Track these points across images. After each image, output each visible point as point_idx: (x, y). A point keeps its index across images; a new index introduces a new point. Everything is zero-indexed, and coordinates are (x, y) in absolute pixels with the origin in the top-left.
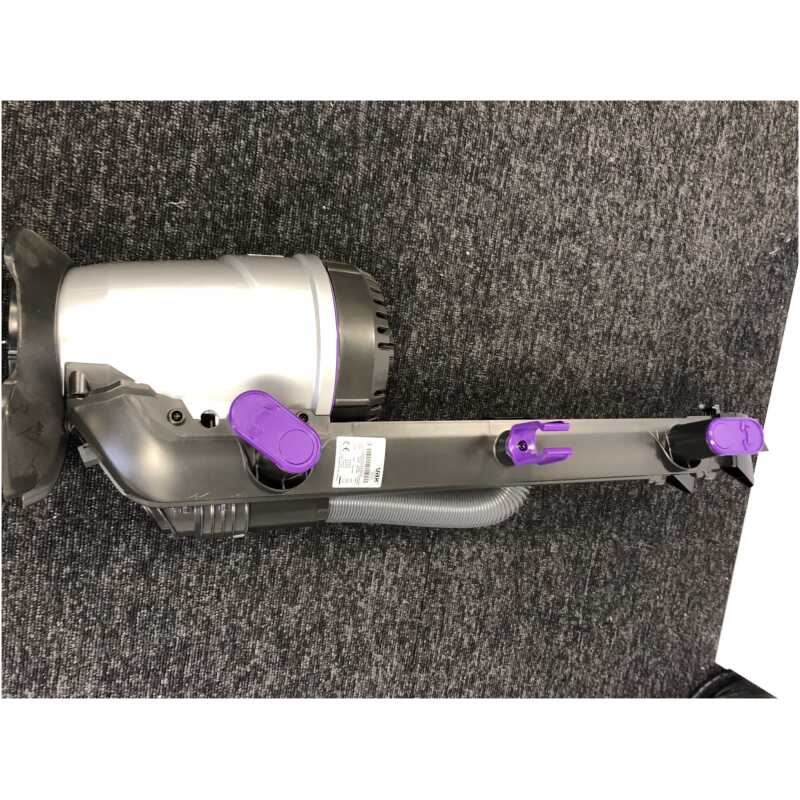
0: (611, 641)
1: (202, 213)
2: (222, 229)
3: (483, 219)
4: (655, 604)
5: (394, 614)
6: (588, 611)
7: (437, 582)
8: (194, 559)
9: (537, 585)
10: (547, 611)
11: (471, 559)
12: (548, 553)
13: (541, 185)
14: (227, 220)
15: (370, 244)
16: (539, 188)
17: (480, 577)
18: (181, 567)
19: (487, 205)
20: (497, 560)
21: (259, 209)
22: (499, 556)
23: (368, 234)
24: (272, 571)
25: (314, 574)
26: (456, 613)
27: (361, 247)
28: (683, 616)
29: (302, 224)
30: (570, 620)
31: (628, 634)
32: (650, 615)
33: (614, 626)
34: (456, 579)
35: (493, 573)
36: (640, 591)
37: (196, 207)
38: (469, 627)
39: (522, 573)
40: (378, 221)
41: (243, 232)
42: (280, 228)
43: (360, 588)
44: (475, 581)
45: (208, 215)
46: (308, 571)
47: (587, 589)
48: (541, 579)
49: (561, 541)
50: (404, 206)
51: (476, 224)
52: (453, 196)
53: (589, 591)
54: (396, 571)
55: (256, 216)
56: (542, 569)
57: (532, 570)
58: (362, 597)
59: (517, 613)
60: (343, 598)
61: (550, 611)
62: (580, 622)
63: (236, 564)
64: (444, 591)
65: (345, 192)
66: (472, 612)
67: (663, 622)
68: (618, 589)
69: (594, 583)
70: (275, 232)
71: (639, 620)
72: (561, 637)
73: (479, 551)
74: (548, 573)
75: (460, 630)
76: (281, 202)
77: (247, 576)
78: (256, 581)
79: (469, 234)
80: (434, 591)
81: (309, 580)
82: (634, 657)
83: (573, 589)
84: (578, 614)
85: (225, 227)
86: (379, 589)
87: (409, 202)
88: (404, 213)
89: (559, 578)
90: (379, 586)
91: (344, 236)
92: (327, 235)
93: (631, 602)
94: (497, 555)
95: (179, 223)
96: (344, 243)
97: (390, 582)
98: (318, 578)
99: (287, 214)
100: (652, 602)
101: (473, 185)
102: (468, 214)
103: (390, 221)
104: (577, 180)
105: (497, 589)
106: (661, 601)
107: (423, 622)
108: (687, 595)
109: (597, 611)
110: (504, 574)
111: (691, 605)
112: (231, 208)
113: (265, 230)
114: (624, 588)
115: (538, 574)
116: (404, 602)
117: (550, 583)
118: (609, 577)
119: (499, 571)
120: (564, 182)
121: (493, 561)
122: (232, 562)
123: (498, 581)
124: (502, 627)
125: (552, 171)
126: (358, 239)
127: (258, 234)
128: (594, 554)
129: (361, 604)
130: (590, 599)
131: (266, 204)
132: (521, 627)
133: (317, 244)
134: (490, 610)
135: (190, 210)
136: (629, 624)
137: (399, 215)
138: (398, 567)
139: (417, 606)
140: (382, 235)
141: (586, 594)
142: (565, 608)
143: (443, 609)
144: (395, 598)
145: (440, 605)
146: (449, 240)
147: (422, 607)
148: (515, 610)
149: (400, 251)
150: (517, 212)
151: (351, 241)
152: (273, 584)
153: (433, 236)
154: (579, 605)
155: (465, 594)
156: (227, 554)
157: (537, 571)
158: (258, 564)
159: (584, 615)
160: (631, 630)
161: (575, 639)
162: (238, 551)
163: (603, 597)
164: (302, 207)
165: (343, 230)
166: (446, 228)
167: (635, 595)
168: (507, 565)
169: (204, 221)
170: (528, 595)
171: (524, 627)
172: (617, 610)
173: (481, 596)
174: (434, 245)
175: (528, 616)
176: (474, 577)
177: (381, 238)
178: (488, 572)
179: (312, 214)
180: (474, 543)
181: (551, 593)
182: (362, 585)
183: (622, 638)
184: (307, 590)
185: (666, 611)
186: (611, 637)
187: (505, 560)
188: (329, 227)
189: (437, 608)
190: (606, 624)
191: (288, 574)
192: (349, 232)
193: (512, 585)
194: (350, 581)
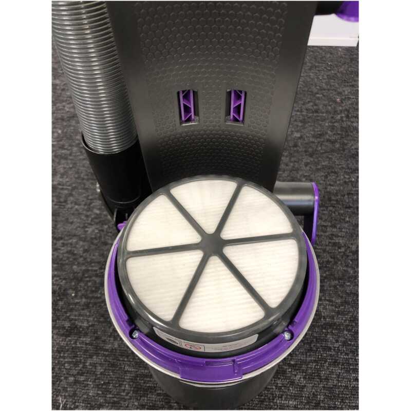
0: (353, 98)
1: (68, 384)
2: (83, 368)
3: (88, 196)
4: (325, 79)
6: (335, 112)
7: (330, 200)
8: (338, 376)
9: (323, 141)
10: (339, 134)
12: (301, 137)
13: (71, 166)
14: (76, 364)
16: (73, 167)
17: (322, 174)
18: (346, 387)
19: (80, 194)
20: (310, 166)
21: (70, 341)
22: (307, 164)
23: (93, 264)
24: (338, 313)
25: (337, 282)
27: (101, 269)
28: (331, 65)
29: (83, 309)
30: (343, 121)
32: (333, 81)
33: (343, 98)
34: (326, 188)
35: (319, 167)
36: (318, 87)
37: (65, 389)
39: (316, 150)
40: (85, 259)
41: (86, 351)
42: (85, 324)
43: (343, 250)
44: (326, 177)
45: (72, 379)
46: (335, 287)
47: (321, 114)
48: (318, 140)
49: (292, 131)
50: (77, 243)
51: (91, 199)
52: (73, 214)
53: (323, 113)
54: (325, 226)
55: (75, 343)
56: (312, 139)
57: (314, 146)
58: (349, 247)
59: (344, 150)
60: (351, 260)
61: (339, 132)
62: (343, 115)
63: (337, 341)
64: (336, 195)
65: (64, 281)
66: (347, 177)
67: (336, 74)
68: (318, 98)
69: (316, 111)
70: (88, 328)
71: (337, 85)
73: (305, 176)
74: (314, 136)
76: (67, 324)
77: (346, 332)
78: (349, 325)
80: (337, 201)
81: (342, 286)
83: (322, 121)
84: (339, 117)
85: (81, 366)
86: (341, 237)
87: (74, 240)
88: (81, 243)
89: (316, 130)
90: (338, 236)
91: (93, 280)
93: (327, 91)
95: (76, 402)
96: (98, 280)
97: (335, 230)
98: (339, 279)
99: (76, 320)
100: (324, 81)
101: (67, 204)
102: (85, 205)
103: (85, 251)
104: (70, 148)
105: (329, 163)
106: (323, 76)
108: (317, 64)
109: (335, 108)
110: (319, 161)
111: (323, 62)
112: (69, 363)
113: (86, 335)
114: (318, 95)
115: (316, 141)
116: (347, 219)
117: (320, 135)
118: (312, 104)
119: (317, 164)
120: (70, 155)
121: (310, 167)
122: (336, 345)
123: (323, 164)
125: (63, 161)
126: (96, 271)
127: (88, 340)
128: (298, 113)
130: (327, 112)
131: (67, 336)
132: (353, 147)
133: (97, 298)
134: (344, 166)
135: (67, 394)
136: (340, 90)
137: (83, 246)
138: (324, 226)
139: (349, 211)
140: (94, 255)
141: (324, 115)
142: (336, 124)
143: (348, 194)
144: (346, 225)
145: (346, 196)
146: (100, 214)
147: (350, 207)
148: (342, 152)
150: (86, 177)
151: (97, 276)
152: (349, 312)
153: (97, 224)
154: (332, 117)
155: (336, 182)
156: (330, 349)
157: (314, 142)
158: (335, 324)
159: (338, 114)
160: (344, 89)
162: (326, 341)
163: (325, 105)
164: (71, 310)
165: (89, 281)
166: (93, 216)
167: (321, 90)
168: (312, 159)
169: (76, 382)
170: (330, 146)
171: (352, 145)
172: (333, 98)
173: (335, 173)
174: (103, 223)
175: (344, 144)
176: (323, 178)
177: (96, 256)
178: (318, 170)
179: (77, 303)
181: (327, 133)
182: (340, 248)
183: (350, 92)
184: (349, 286)
185: (329, 73)
186: (350, 98)
187: (309, 161)
188: (86, 291)
189: (348, 197)
190: (342, 102)
191: (339, 301)
192: (90, 277)
193: (325, 155)
194: (338, 257)
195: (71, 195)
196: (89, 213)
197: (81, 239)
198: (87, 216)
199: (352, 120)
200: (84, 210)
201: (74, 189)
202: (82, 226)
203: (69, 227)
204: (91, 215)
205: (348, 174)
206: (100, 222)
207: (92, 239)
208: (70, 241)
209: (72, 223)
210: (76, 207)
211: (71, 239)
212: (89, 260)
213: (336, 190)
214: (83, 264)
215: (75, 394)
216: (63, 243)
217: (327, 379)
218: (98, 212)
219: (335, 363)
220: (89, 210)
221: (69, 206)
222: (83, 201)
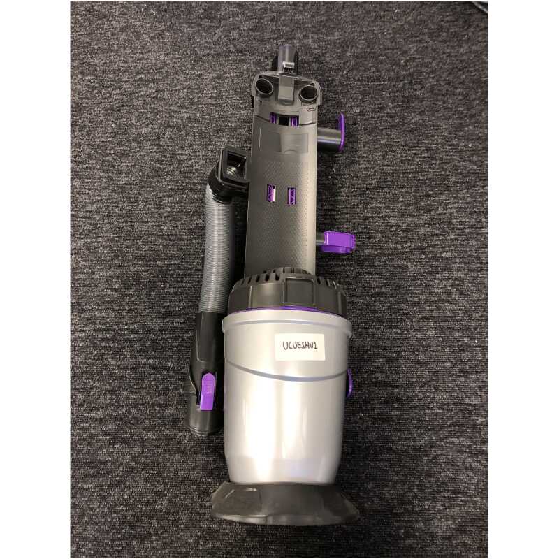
1: (174, 353)
2: (182, 340)
4: (390, 34)
5: (409, 204)
6: (398, 79)
7: (386, 181)
9: (383, 116)
10: (400, 106)
11: (368, 161)
12: (361, 113)
14: (176, 338)
15: (179, 257)
17: (380, 153)
20: (368, 145)
21: (168, 322)
22: (365, 144)
23: (174, 259)
24: (386, 284)
25: (386, 258)
26: (406, 164)
27: (182, 262)
28: (397, 13)
29: (173, 297)
30: (405, 89)
31: (413, 48)
32: (398, 36)
33: (408, 58)
34: (383, 169)
35: (377, 146)
36: (381, 47)
37: (171, 357)
39: (375, 127)
41: (182, 329)
42: (177, 308)
43: (394, 228)
44: (384, 156)
45: (175, 349)
46: (385, 262)
47: (383, 83)
48: (378, 114)
49: (352, 106)
50: (156, 241)
53: (384, 81)
54: (380, 208)
55: (172, 323)
56: (372, 115)
57: (373, 121)
58: (400, 226)
59: (403, 125)
60: (401, 238)
61: (400, 104)
62: (406, 82)
63: (383, 306)
64: (392, 175)
65: (152, 275)
66: (404, 155)
67: (403, 25)
68: (381, 62)
69: (378, 79)
70: (180, 311)
71: (402, 42)
72: (418, 93)
73: (363, 157)
74: (374, 111)
76: (162, 310)
77: (391, 299)
78: (394, 293)
79: (166, 201)
80: (392, 181)
81: (391, 261)
83: (384, 91)
84: (401, 85)
85: (180, 339)
86: (393, 217)
87: (153, 238)
89: (377, 102)
90: (391, 217)
91: (177, 272)
92: (178, 282)
93: (390, 51)
94: (364, 146)
95: (181, 365)
96: (181, 272)
97: (388, 211)
98: (389, 255)
99: (169, 306)
100: (388, 37)
103: (165, 247)
105: (387, 141)
106: (388, 30)
107: (414, 185)
108: (382, 13)
109: (398, 73)
110: (377, 139)
111: (390, 9)
112: (170, 338)
113: (179, 316)
114: (381, 57)
115: (375, 116)
116: (401, 199)
117: (381, 108)
118: (373, 70)
119: (375, 143)
121: (369, 147)
122: (383, 309)
123: (382, 142)
126: (178, 264)
127: (182, 320)
128: (359, 83)
129: (404, 226)
130: (390, 79)
131: (164, 318)
132: (413, 121)
133: (183, 287)
135: (173, 360)
136: (406, 48)
138: (378, 207)
140: (173, 251)
141: (386, 83)
142: (397, 94)
143: (404, 173)
144: (399, 205)
145: (401, 176)
147: (404, 187)
148: (401, 127)
149: (182, 239)
151: (180, 268)
152: (395, 283)
153: (170, 221)
154: (394, 86)
155: (393, 161)
156: (377, 312)
157: (373, 118)
158: (382, 293)
159: (401, 80)
160: (410, 46)
162: (374, 306)
163: (388, 70)
164: (164, 298)
167: (385, 49)
168: (371, 138)
169: (179, 351)
170: (390, 120)
171: (412, 119)
172: (397, 59)
173: (393, 151)
174: (175, 220)
175: (405, 118)
176: (380, 158)
177: (175, 251)
178: (376, 149)
179: (167, 292)
180: (358, 162)
181: (387, 106)
182: (391, 227)
183: (416, 51)
184: (398, 260)
185: (394, 25)
186: (416, 59)
187: (367, 140)
188: (173, 282)
190: (407, 65)
191: (387, 274)
192: (174, 270)
193: (384, 132)
194: (389, 235)
195: (140, 194)
196: (161, 211)
197: (158, 237)
198: (159, 214)
199: (415, 87)
200: (155, 208)
201: (142, 187)
202: (157, 224)
203: (146, 226)
204: (163, 213)
205: (405, 151)
206: (173, 219)
207: (169, 236)
208: (149, 239)
209: (147, 222)
210: (148, 206)
211: (149, 237)
212: (170, 255)
213: (392, 170)
214: (165, 259)
215: (179, 359)
216: (143, 242)
217: (373, 335)
218: (169, 210)
219: (381, 322)
220: (161, 208)
221: (141, 205)
222: (153, 200)
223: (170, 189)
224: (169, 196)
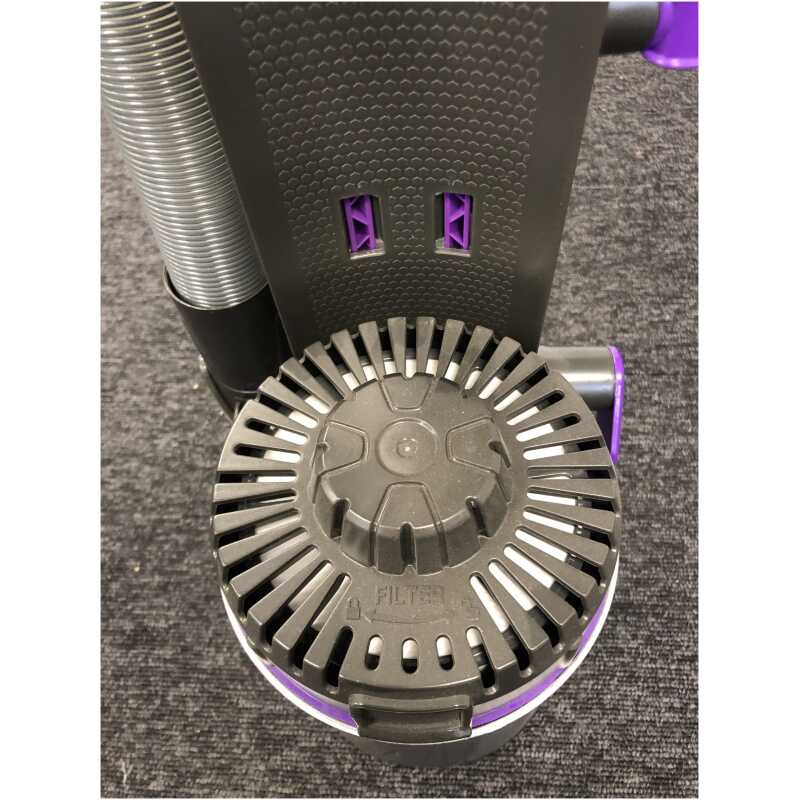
0: (669, 149)
1: (137, 737)
2: (162, 705)
3: (155, 376)
4: (613, 111)
5: (674, 409)
6: (633, 180)
8: (637, 703)
9: (609, 242)
10: (640, 225)
11: (585, 323)
13: (120, 318)
14: (149, 699)
15: (182, 505)
16: (124, 320)
17: (608, 309)
18: (652, 723)
19: (141, 372)
20: (581, 293)
21: (136, 656)
22: (576, 291)
23: (171, 509)
25: (634, 523)
26: (662, 330)
27: (186, 517)
28: (624, 80)
29: (157, 596)
30: (647, 198)
31: (657, 133)
32: (627, 113)
33: (649, 148)
35: (600, 295)
36: (598, 130)
37: (130, 747)
38: (678, 312)
39: (594, 260)
40: (156, 499)
41: (166, 674)
42: (162, 624)
43: (647, 459)
44: (615, 314)
45: (142, 727)
47: (605, 186)
48: (599, 238)
50: (139, 469)
51: (163, 383)
52: (129, 413)
53: (607, 183)
55: (145, 660)
56: (586, 239)
57: (589, 251)
58: (659, 454)
59: (649, 258)
60: (664, 479)
61: (639, 221)
62: (649, 185)
63: (635, 637)
64: (634, 349)
65: (119, 544)
66: (655, 312)
67: (634, 99)
68: (599, 153)
69: (595, 180)
70: (167, 631)
71: (637, 124)
72: (673, 204)
73: (573, 315)
74: (590, 233)
75: (684, 323)
76: (128, 626)
77: (651, 620)
78: (657, 606)
80: (635, 362)
81: (645, 530)
82: (685, 120)
83: (606, 200)
84: (639, 190)
85: (158, 702)
86: (644, 433)
87: (134, 464)
88: (147, 469)
89: (595, 219)
90: (638, 433)
91: (173, 540)
92: (172, 562)
93: (614, 136)
94: (574, 294)
95: (151, 770)
96: (181, 539)
97: (631, 420)
98: (640, 517)
99: (144, 617)
100: (610, 115)
101: (117, 393)
102: (151, 393)
103: (156, 484)
104: (116, 281)
105: (620, 285)
106: (608, 104)
107: (681, 369)
109: (632, 171)
110: (599, 282)
111: (607, 74)
112: (135, 697)
113: (164, 644)
114: (598, 147)
115: (594, 242)
116: (656, 398)
117: (603, 229)
118: (585, 165)
119: (596, 288)
120: (118, 295)
121: (584, 297)
122: (633, 644)
123: (609, 288)
124: (670, 272)
126: (177, 521)
127: (168, 653)
129: (668, 454)
130: (618, 181)
131: (129, 647)
132: (668, 251)
133: (181, 573)
134: (650, 290)
135: (134, 755)
136: (643, 132)
137: (150, 474)
139: (660, 380)
140: (172, 492)
141: (611, 186)
142: (633, 205)
143: (658, 347)
144: (653, 410)
145: (654, 352)
146: (181, 411)
147: (661, 374)
148: (645, 261)
149: (192, 468)
150: (149, 339)
151: (179, 531)
152: (658, 580)
153: (175, 429)
154: (627, 191)
155: (633, 324)
156: (621, 652)
157: (590, 245)
158: (631, 604)
159: (639, 184)
160: (652, 130)
161: (673, 188)
163: (611, 166)
164: (136, 597)
165: (166, 542)
166: (166, 416)
167: (605, 134)
168: (587, 281)
169: (151, 732)
170: (622, 250)
171: (666, 247)
172: (627, 149)
173: (632, 305)
174: (186, 427)
175: (650, 245)
176: (608, 317)
177: (176, 493)
178: (598, 301)
179: (145, 584)
180: (563, 323)
181: (615, 224)
182: (640, 455)
183: (664, 137)
184: (660, 530)
185: (620, 98)
186: (663, 148)
187: (580, 284)
188: (161, 560)
189: (658, 355)
190: (646, 158)
191: (638, 560)
192: (168, 534)
193: (612, 270)
194: (638, 473)
195: (123, 375)
196: (159, 410)
197: (145, 461)
198: (155, 416)
199: (666, 194)
200: (148, 403)
201: (130, 361)
202: (147, 435)
203: (123, 440)
204: (162, 413)
205: (657, 306)
206: (179, 427)
207: (166, 459)
208: (126, 466)
209: (128, 430)
210: (135, 398)
211: (127, 461)
212: (163, 501)
213: (635, 341)
214: (152, 509)
215: (149, 755)
217: (615, 709)
218: (175, 406)
219: (632, 678)
220: (160, 402)
221: (121, 397)
222: (147, 386)
223: (185, 367)
224: (180, 380)
